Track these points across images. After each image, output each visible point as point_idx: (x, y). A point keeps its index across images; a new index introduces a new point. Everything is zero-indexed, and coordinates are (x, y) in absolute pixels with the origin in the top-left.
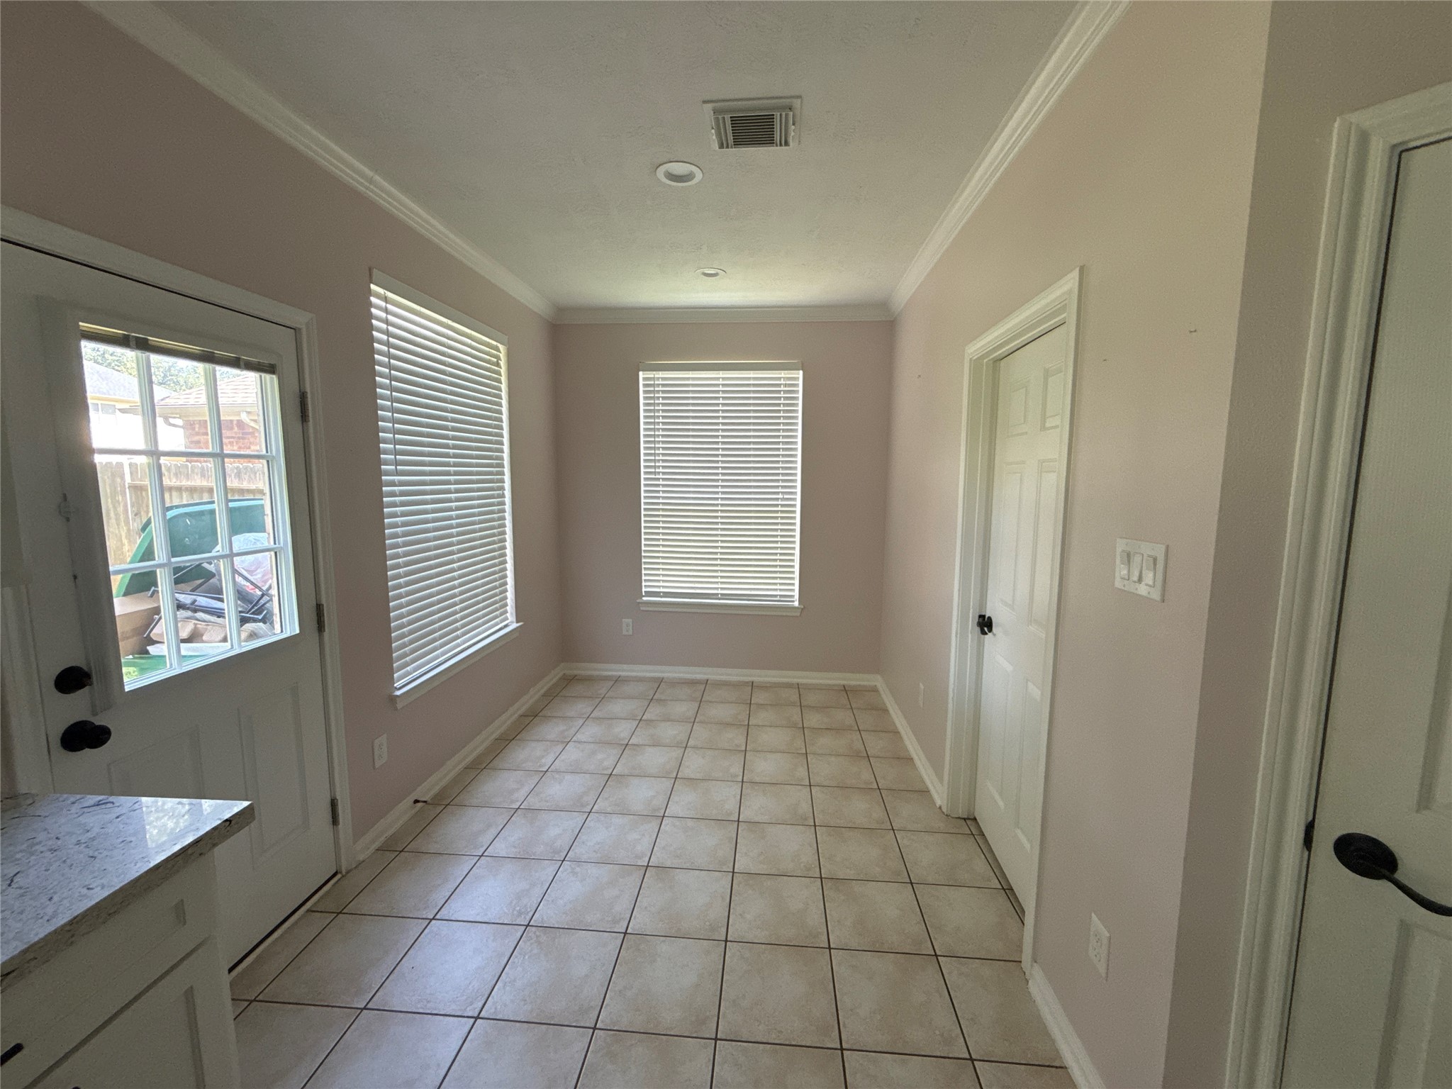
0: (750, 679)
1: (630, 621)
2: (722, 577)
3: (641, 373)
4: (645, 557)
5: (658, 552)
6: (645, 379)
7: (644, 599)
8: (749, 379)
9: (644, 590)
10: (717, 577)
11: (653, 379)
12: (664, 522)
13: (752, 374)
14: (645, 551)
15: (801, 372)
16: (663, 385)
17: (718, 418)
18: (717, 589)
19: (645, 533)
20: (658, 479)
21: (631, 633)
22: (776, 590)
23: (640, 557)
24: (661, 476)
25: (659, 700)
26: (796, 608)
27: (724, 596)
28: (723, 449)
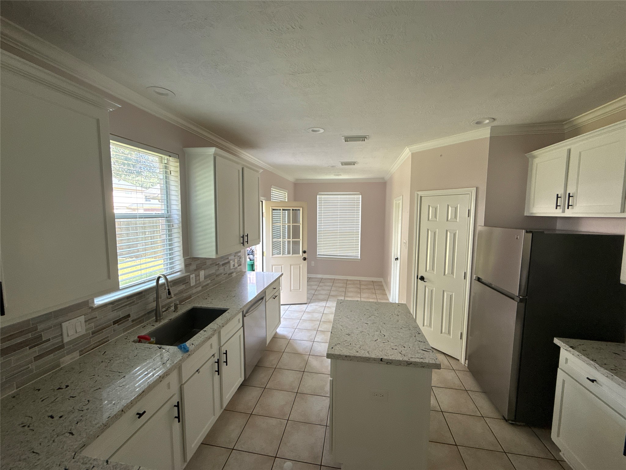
0: (347, 279)
1: (314, 262)
2: (339, 250)
3: (318, 196)
4: (318, 245)
5: (321, 243)
6: (319, 197)
7: (318, 256)
8: (347, 197)
9: (317, 254)
10: (337, 250)
11: (321, 197)
12: (323, 235)
13: (347, 196)
14: (318, 243)
15: (361, 196)
16: (324, 199)
17: (338, 207)
18: (337, 254)
19: (318, 238)
20: (322, 224)
21: (314, 265)
22: (354, 254)
23: (317, 245)
24: (323, 223)
25: (322, 282)
26: (359, 259)
27: (339, 256)
28: (340, 216)
